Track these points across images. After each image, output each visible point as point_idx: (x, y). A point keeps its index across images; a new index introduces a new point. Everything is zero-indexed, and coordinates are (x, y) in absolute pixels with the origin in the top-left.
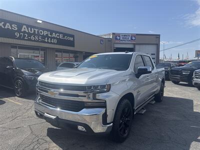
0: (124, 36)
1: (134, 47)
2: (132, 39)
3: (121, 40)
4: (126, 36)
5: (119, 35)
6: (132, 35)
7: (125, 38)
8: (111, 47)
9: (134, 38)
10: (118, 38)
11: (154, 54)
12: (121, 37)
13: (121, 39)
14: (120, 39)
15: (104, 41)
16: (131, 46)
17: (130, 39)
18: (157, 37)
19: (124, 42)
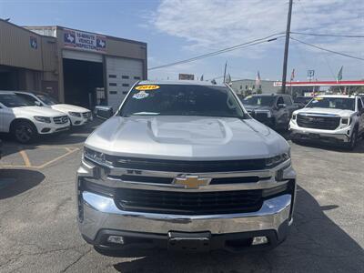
0: (83, 36)
1: (104, 60)
2: (98, 45)
3: (78, 45)
4: (87, 36)
5: (72, 33)
6: (99, 38)
7: (86, 41)
8: (57, 57)
9: (102, 44)
10: (71, 39)
11: (139, 78)
12: (77, 38)
13: (77, 41)
14: (74, 42)
15: (39, 41)
16: (97, 59)
17: (95, 44)
18: (143, 46)
19: (83, 48)
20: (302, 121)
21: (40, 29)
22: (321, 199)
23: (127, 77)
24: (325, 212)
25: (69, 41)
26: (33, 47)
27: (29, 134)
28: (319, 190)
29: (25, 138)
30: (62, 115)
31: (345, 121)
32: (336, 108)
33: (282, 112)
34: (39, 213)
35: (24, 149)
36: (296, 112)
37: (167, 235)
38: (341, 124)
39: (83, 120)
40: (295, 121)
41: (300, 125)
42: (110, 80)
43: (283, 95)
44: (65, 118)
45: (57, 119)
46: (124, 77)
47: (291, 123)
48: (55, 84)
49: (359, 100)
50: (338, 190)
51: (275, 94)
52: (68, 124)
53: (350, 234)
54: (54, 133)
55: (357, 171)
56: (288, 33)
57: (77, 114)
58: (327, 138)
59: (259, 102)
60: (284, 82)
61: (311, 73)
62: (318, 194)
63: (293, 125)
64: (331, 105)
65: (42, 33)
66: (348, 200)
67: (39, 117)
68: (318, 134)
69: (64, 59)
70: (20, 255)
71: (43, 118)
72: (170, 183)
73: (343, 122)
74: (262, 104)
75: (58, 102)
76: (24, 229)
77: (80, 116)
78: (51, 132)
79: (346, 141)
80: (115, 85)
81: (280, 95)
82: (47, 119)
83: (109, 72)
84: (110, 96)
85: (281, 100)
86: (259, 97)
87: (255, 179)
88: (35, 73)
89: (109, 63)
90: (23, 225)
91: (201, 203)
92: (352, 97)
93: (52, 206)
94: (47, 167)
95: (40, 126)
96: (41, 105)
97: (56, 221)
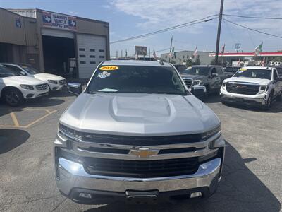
0: (58, 17)
1: (75, 37)
2: (70, 25)
3: (54, 25)
4: (61, 17)
5: (49, 14)
6: (72, 19)
7: (60, 21)
8: (37, 34)
9: (74, 24)
10: (48, 19)
11: (103, 51)
12: (53, 19)
13: (53, 21)
14: (51, 22)
15: (22, 21)
16: (70, 36)
17: (67, 24)
18: (106, 25)
19: (58, 27)
20: (230, 87)
21: (23, 11)
22: (243, 152)
23: (94, 50)
24: (246, 164)
25: (47, 21)
26: (18, 26)
27: (17, 99)
28: (242, 145)
29: (13, 102)
30: (43, 83)
31: (263, 88)
32: (256, 77)
33: (215, 79)
34: (26, 167)
35: (13, 111)
36: (226, 81)
37: (125, 193)
38: (260, 91)
39: (59, 86)
40: (225, 87)
41: (228, 91)
42: (80, 53)
43: (216, 66)
44: (45, 85)
45: (38, 87)
46: (91, 50)
47: (221, 89)
48: (36, 56)
49: (275, 71)
50: (256, 145)
51: (210, 66)
52: (48, 90)
53: (264, 183)
54: (36, 98)
55: (272, 128)
56: (221, 15)
57: (55, 82)
58: (249, 101)
59: (197, 72)
60: (217, 53)
61: (238, 46)
62: (241, 148)
63: (223, 91)
64: (253, 75)
65: (24, 15)
66: (264, 154)
67: (24, 85)
68: (242, 98)
69: (43, 36)
70: (11, 203)
71: (27, 86)
72: (127, 153)
73: (262, 89)
74: (200, 74)
75: (39, 72)
76: (14, 181)
77: (56, 83)
78: (34, 97)
79: (263, 103)
80: (84, 56)
81: (214, 66)
82: (30, 87)
83: (79, 46)
84: (80, 65)
85: (214, 71)
86: (197, 68)
87: (193, 149)
88: (20, 47)
89: (80, 39)
90: (14, 178)
91: (151, 168)
92: (270, 68)
93: (36, 161)
94: (31, 127)
95: (26, 92)
96: (26, 75)
97: (39, 174)
